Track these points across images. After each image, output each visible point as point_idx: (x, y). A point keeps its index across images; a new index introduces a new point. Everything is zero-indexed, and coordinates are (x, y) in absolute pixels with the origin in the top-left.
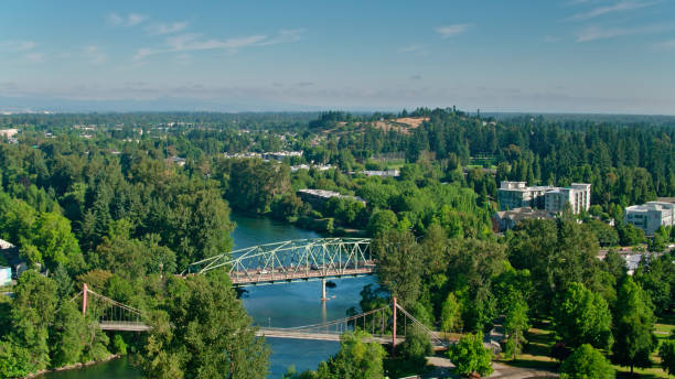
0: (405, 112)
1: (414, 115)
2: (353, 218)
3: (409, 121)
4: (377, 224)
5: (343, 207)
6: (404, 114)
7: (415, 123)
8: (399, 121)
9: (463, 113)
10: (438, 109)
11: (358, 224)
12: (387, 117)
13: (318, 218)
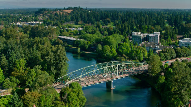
0: (65, 8)
1: (68, 9)
2: (87, 48)
3: (67, 11)
4: (104, 51)
5: (82, 44)
6: (65, 9)
7: (69, 11)
8: (64, 11)
9: (83, 8)
10: (75, 7)
11: (89, 50)
12: (60, 10)
13: (70, 47)
